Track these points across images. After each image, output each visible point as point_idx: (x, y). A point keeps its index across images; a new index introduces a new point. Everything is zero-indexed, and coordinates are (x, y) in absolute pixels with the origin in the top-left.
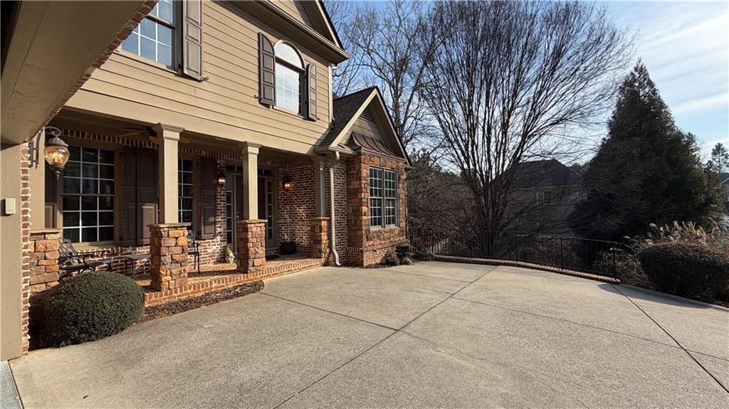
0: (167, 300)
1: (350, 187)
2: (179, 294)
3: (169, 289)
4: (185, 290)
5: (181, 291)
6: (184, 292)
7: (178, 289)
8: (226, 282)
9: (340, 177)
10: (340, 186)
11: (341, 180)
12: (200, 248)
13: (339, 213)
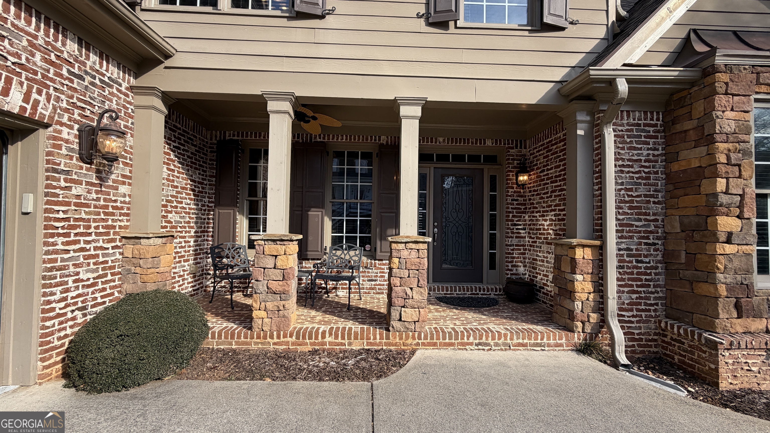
0: (260, 346)
1: (675, 167)
2: (276, 340)
3: (263, 330)
4: (285, 336)
5: (279, 337)
6: (282, 339)
7: (275, 333)
8: (349, 338)
9: (642, 146)
10: (640, 167)
11: (645, 153)
12: (376, 271)
13: (635, 233)
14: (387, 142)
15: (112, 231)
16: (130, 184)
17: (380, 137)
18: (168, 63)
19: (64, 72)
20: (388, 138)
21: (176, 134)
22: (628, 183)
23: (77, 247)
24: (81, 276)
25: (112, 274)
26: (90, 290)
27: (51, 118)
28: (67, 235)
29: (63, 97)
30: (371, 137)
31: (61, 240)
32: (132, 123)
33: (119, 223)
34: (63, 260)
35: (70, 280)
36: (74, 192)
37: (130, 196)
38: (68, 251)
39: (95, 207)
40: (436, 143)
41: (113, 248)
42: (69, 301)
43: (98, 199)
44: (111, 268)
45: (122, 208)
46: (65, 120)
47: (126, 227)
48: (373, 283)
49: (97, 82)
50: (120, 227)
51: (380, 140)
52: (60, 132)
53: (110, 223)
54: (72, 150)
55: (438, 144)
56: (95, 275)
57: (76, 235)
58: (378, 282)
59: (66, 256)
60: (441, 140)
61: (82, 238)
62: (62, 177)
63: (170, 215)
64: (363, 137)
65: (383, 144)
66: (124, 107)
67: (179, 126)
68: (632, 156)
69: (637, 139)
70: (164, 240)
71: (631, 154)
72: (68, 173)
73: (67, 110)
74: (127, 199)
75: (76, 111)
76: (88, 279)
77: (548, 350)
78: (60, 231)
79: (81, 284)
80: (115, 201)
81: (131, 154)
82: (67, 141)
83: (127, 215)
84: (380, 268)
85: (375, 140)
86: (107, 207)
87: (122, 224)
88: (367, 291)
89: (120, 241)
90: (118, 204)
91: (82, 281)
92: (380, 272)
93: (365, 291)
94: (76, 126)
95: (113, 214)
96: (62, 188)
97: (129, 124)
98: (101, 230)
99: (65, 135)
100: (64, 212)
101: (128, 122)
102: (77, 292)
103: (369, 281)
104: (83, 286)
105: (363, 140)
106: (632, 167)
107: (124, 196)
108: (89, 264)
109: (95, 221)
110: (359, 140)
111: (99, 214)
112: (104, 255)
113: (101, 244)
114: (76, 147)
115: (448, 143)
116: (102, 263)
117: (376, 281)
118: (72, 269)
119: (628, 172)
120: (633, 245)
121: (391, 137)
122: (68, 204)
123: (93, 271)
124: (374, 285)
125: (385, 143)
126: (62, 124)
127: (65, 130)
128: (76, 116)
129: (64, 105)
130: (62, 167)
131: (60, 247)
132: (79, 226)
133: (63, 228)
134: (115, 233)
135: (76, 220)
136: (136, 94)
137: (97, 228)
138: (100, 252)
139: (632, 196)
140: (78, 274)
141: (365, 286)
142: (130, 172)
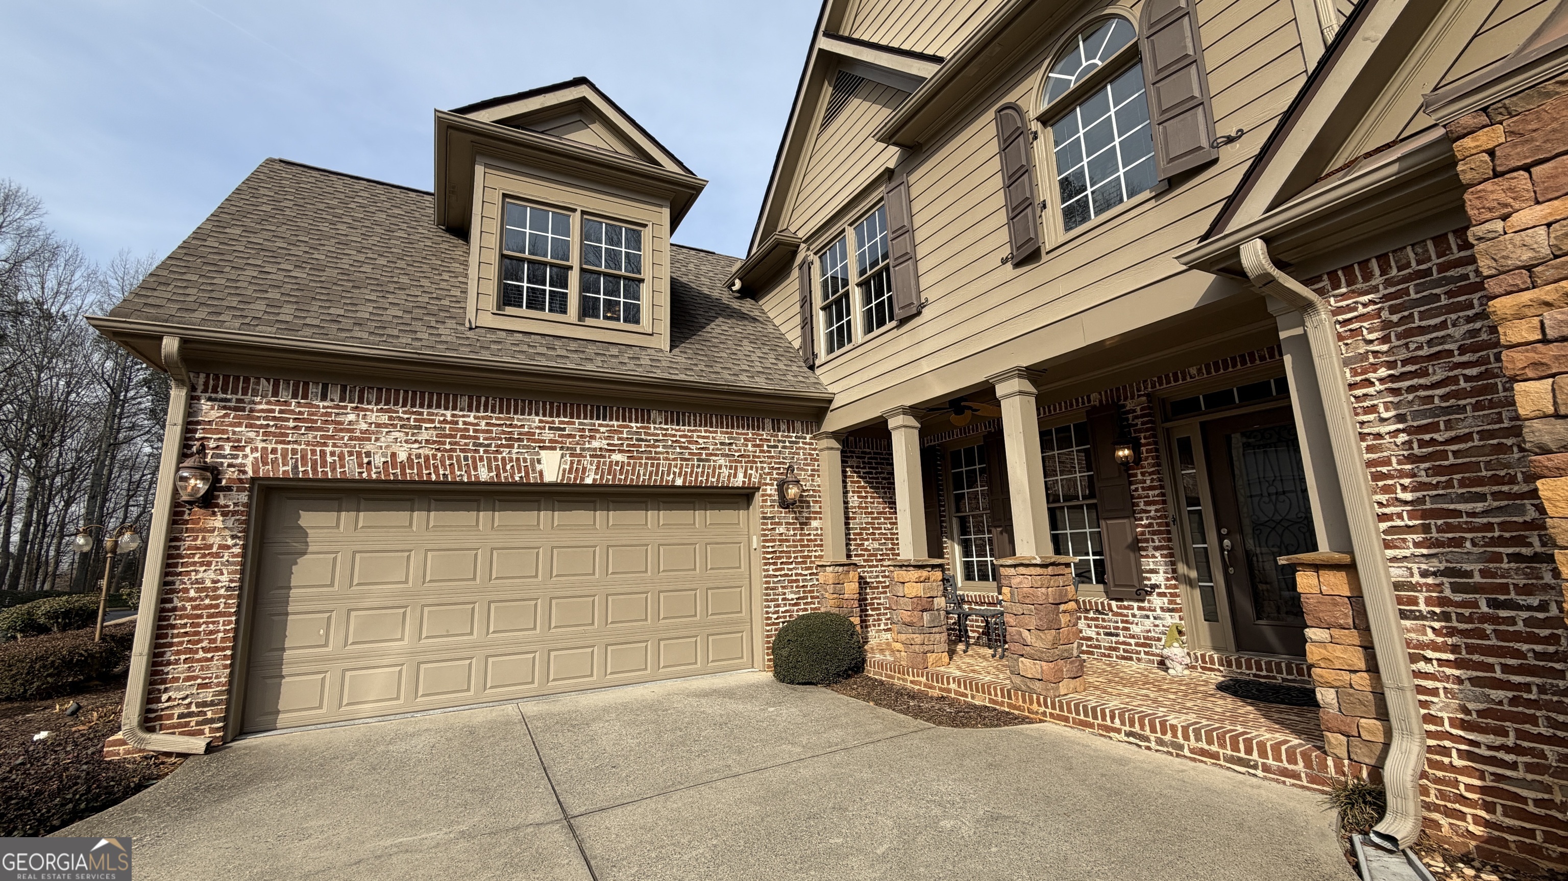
3: (901, 665)
6: (916, 678)
9: (1442, 318)
10: (1451, 369)
11: (1457, 332)
12: (1115, 618)
13: (1470, 531)
14: (1101, 401)
15: (808, 560)
16: (820, 519)
17: (1088, 397)
18: (834, 405)
19: (765, 448)
20: (1100, 394)
21: (866, 460)
22: (1416, 415)
23: (783, 572)
24: (787, 596)
25: (812, 597)
26: (795, 608)
27: (759, 482)
28: (775, 564)
29: (765, 465)
30: (1077, 400)
31: (772, 567)
32: (818, 466)
33: (814, 554)
34: (774, 582)
35: (780, 597)
36: (777, 531)
37: (821, 529)
38: (776, 576)
39: (794, 541)
40: (1184, 379)
41: (811, 574)
42: (781, 614)
43: (795, 535)
44: (810, 592)
45: (816, 540)
46: (768, 481)
47: (821, 557)
48: (1114, 639)
49: (787, 444)
50: (816, 557)
51: (1089, 401)
52: (766, 490)
53: (806, 553)
54: (774, 501)
55: (1189, 380)
56: (797, 596)
57: (782, 563)
58: (1121, 639)
59: (776, 580)
60: (1193, 371)
61: (786, 567)
62: (769, 521)
63: (866, 543)
64: (1066, 403)
65: (1095, 406)
66: (810, 454)
67: (868, 450)
68: (1420, 348)
69: (1422, 309)
70: (846, 568)
71: (1412, 346)
72: (772, 518)
73: (769, 474)
74: (819, 532)
75: (775, 472)
76: (792, 599)
77: (1265, 778)
78: (771, 561)
79: (788, 602)
80: (809, 535)
81: (820, 491)
82: (770, 495)
83: (821, 546)
84: (1121, 615)
85: (1083, 403)
86: (802, 540)
87: (817, 554)
88: (1107, 652)
89: (816, 569)
90: (812, 537)
91: (788, 600)
92: (1122, 622)
93: (1103, 651)
94: (775, 483)
95: (808, 546)
96: (769, 530)
97: (816, 467)
98: (800, 560)
99: (769, 492)
100: (772, 547)
101: (814, 465)
102: (785, 609)
103: (1107, 634)
104: (790, 604)
105: (1066, 408)
106: (1424, 373)
107: (817, 529)
108: (792, 587)
109: (794, 552)
110: (1061, 409)
111: (796, 546)
112: (804, 580)
113: (800, 571)
114: (776, 498)
115: (1209, 372)
116: (803, 586)
117: (1117, 635)
118: (780, 590)
119: (1411, 389)
120: (1469, 561)
121: (1106, 392)
122: (774, 541)
123: (795, 593)
124: (1116, 643)
125: (1097, 403)
126: (766, 484)
127: (768, 487)
128: (775, 476)
129: (767, 470)
130: (769, 515)
131: (771, 573)
132: (783, 557)
133: (772, 558)
134: (811, 562)
135: (781, 552)
136: (818, 440)
137: (796, 558)
138: (800, 578)
139: (1433, 442)
140: (785, 594)
141: (1102, 644)
142: (820, 507)
